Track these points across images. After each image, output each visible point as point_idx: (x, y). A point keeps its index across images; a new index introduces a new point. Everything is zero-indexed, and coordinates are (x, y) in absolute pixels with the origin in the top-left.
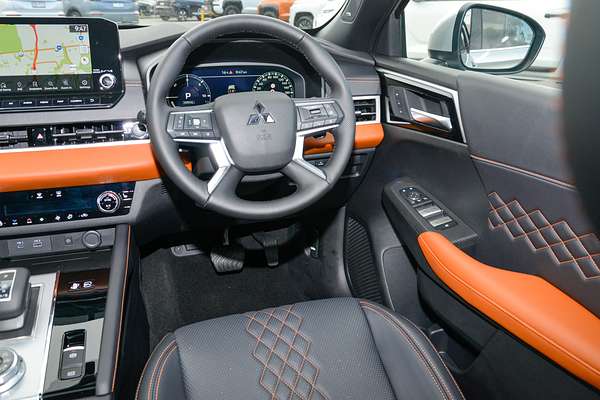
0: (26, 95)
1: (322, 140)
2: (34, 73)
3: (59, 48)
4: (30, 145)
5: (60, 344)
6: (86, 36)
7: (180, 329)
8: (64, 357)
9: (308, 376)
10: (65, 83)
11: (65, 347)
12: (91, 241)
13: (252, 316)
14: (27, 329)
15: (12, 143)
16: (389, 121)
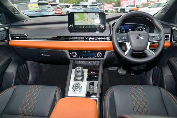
0: (85, 29)
1: (154, 44)
2: (87, 24)
3: (92, 19)
4: (84, 40)
5: (89, 84)
6: (98, 16)
7: (114, 86)
8: (90, 88)
9: (144, 103)
10: (93, 27)
11: (90, 85)
12: (94, 63)
13: (131, 86)
14: (82, 80)
15: (81, 40)
16: (172, 41)
